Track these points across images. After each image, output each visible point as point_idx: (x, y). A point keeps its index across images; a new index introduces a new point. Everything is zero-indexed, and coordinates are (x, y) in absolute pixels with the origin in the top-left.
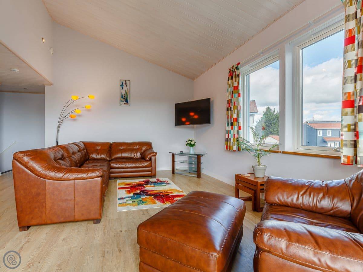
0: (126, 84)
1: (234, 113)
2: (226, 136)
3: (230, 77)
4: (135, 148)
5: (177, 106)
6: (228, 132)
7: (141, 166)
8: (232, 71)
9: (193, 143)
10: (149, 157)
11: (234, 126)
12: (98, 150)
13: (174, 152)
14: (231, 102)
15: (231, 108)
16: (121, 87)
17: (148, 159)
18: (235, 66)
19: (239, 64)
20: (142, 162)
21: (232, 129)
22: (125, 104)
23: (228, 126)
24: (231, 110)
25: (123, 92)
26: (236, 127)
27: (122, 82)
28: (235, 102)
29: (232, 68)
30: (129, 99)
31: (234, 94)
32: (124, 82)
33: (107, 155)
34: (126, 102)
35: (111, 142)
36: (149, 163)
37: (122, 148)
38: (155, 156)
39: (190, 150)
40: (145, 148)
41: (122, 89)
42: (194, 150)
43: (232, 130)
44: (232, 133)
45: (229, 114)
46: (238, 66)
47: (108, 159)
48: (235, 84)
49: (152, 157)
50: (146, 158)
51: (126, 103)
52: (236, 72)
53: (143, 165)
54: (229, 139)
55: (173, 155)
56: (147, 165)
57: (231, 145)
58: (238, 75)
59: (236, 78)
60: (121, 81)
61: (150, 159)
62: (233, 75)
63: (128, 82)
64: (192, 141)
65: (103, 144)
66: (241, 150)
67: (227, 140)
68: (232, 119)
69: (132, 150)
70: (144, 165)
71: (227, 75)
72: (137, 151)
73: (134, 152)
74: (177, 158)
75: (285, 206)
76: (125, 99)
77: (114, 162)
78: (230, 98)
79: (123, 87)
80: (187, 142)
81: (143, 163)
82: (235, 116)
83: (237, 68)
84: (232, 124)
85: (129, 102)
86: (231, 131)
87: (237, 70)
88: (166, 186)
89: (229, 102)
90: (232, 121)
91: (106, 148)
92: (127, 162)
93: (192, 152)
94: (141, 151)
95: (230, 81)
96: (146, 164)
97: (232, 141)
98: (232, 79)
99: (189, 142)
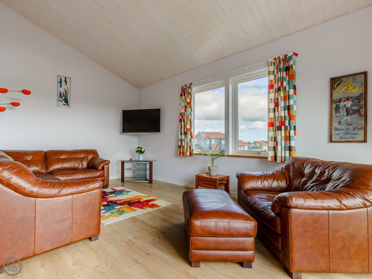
0: (66, 81)
1: (188, 124)
2: (179, 143)
3: (183, 94)
4: (79, 157)
5: (124, 112)
6: (181, 140)
7: (94, 176)
8: (185, 89)
9: (143, 150)
10: (101, 165)
11: (187, 136)
12: (28, 160)
13: (123, 159)
14: (185, 115)
15: (184, 120)
16: (59, 84)
17: (100, 168)
18: (188, 85)
19: (191, 84)
20: (94, 172)
21: (186, 137)
22: (63, 104)
23: (181, 134)
24: (184, 121)
25: (62, 90)
26: (189, 136)
27: (61, 78)
28: (188, 115)
29: (185, 86)
30: (69, 100)
31: (187, 109)
32: (63, 79)
33: (42, 166)
34: (65, 102)
35: (45, 151)
36: (102, 172)
37: (62, 157)
38: (108, 164)
39: (139, 157)
40: (92, 156)
41: (60, 87)
42: (143, 156)
43: (186, 139)
44: (186, 141)
45: (182, 125)
46: (191, 86)
47: (44, 171)
48: (188, 100)
49: (105, 166)
50: (99, 167)
51: (66, 104)
52: (188, 91)
53: (95, 175)
54: (182, 146)
55: (123, 163)
56: (100, 175)
57: (185, 151)
58: (190, 93)
59: (188, 95)
60: (59, 77)
61: (103, 169)
62: (185, 92)
63: (68, 80)
64: (141, 148)
65: (35, 154)
66: (193, 155)
67: (180, 147)
68: (186, 129)
69: (76, 159)
70: (97, 176)
71: (180, 92)
72: (82, 160)
73: (79, 162)
74: (127, 166)
75: (254, 190)
76: (65, 99)
77: (59, 175)
78: (183, 111)
79: (62, 84)
80: (137, 150)
81: (96, 174)
82: (188, 127)
83: (190, 87)
84: (185, 134)
85: (69, 102)
86: (184, 139)
87: (189, 88)
88: (127, 194)
89: (182, 115)
90: (186, 131)
91: (40, 158)
92: (77, 173)
93: (141, 159)
94: (87, 159)
95: (183, 97)
96: (98, 174)
97: (185, 148)
98: (184, 95)
99: (139, 149)
